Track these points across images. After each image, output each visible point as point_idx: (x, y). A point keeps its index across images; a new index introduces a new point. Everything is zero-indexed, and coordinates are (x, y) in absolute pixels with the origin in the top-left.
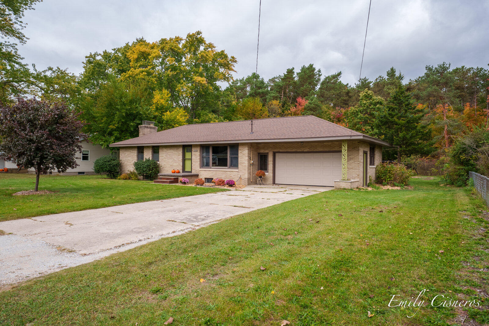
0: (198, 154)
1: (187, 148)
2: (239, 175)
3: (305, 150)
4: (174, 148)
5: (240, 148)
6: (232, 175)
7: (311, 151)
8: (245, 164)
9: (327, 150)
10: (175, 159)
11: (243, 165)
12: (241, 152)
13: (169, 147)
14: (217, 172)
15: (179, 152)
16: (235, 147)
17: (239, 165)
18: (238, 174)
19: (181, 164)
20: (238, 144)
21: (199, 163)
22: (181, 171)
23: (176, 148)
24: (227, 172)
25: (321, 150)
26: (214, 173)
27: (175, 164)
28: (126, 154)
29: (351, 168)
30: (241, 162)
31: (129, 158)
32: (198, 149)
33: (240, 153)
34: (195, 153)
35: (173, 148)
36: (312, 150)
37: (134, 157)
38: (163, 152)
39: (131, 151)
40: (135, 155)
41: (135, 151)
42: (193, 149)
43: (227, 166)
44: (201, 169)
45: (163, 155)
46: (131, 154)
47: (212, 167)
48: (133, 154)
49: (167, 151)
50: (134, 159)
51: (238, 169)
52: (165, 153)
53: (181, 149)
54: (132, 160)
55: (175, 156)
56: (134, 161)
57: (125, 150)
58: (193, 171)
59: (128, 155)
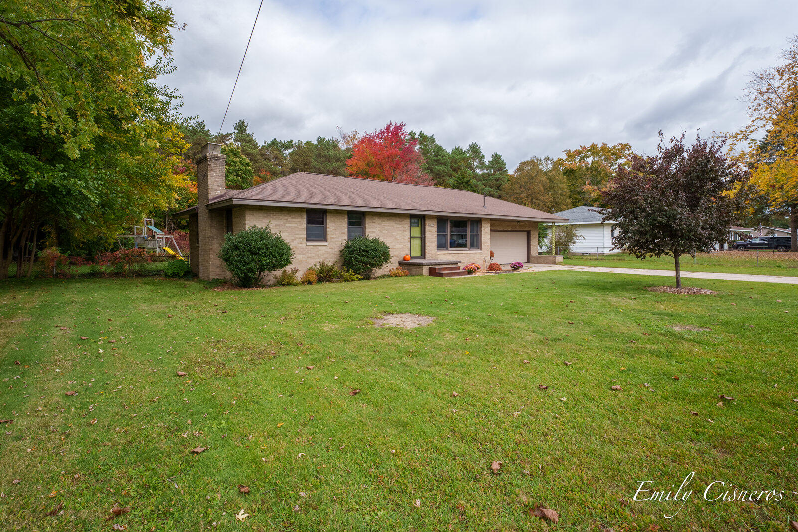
0: (435, 229)
1: (419, 220)
3: (509, 229)
4: (396, 219)
5: (482, 224)
6: (475, 258)
7: (512, 230)
8: (488, 245)
9: (522, 230)
10: (398, 237)
11: (485, 245)
14: (459, 255)
15: (405, 226)
16: (477, 222)
17: (483, 246)
18: (481, 256)
19: (408, 245)
20: (481, 219)
21: (436, 243)
24: (470, 255)
25: (519, 229)
26: (456, 256)
27: (398, 246)
29: (534, 246)
30: (484, 240)
32: (435, 223)
33: (484, 230)
34: (430, 228)
35: (392, 219)
37: (297, 233)
38: (373, 224)
39: (287, 220)
40: (300, 227)
41: (299, 220)
42: (428, 222)
43: (466, 247)
44: (439, 253)
45: (374, 230)
46: (287, 225)
47: (450, 249)
48: (296, 225)
49: (383, 224)
50: (297, 236)
51: (481, 250)
52: (379, 226)
53: (408, 221)
54: (293, 238)
55: (398, 232)
56: (298, 241)
57: (265, 215)
58: (427, 256)
59: (278, 227)
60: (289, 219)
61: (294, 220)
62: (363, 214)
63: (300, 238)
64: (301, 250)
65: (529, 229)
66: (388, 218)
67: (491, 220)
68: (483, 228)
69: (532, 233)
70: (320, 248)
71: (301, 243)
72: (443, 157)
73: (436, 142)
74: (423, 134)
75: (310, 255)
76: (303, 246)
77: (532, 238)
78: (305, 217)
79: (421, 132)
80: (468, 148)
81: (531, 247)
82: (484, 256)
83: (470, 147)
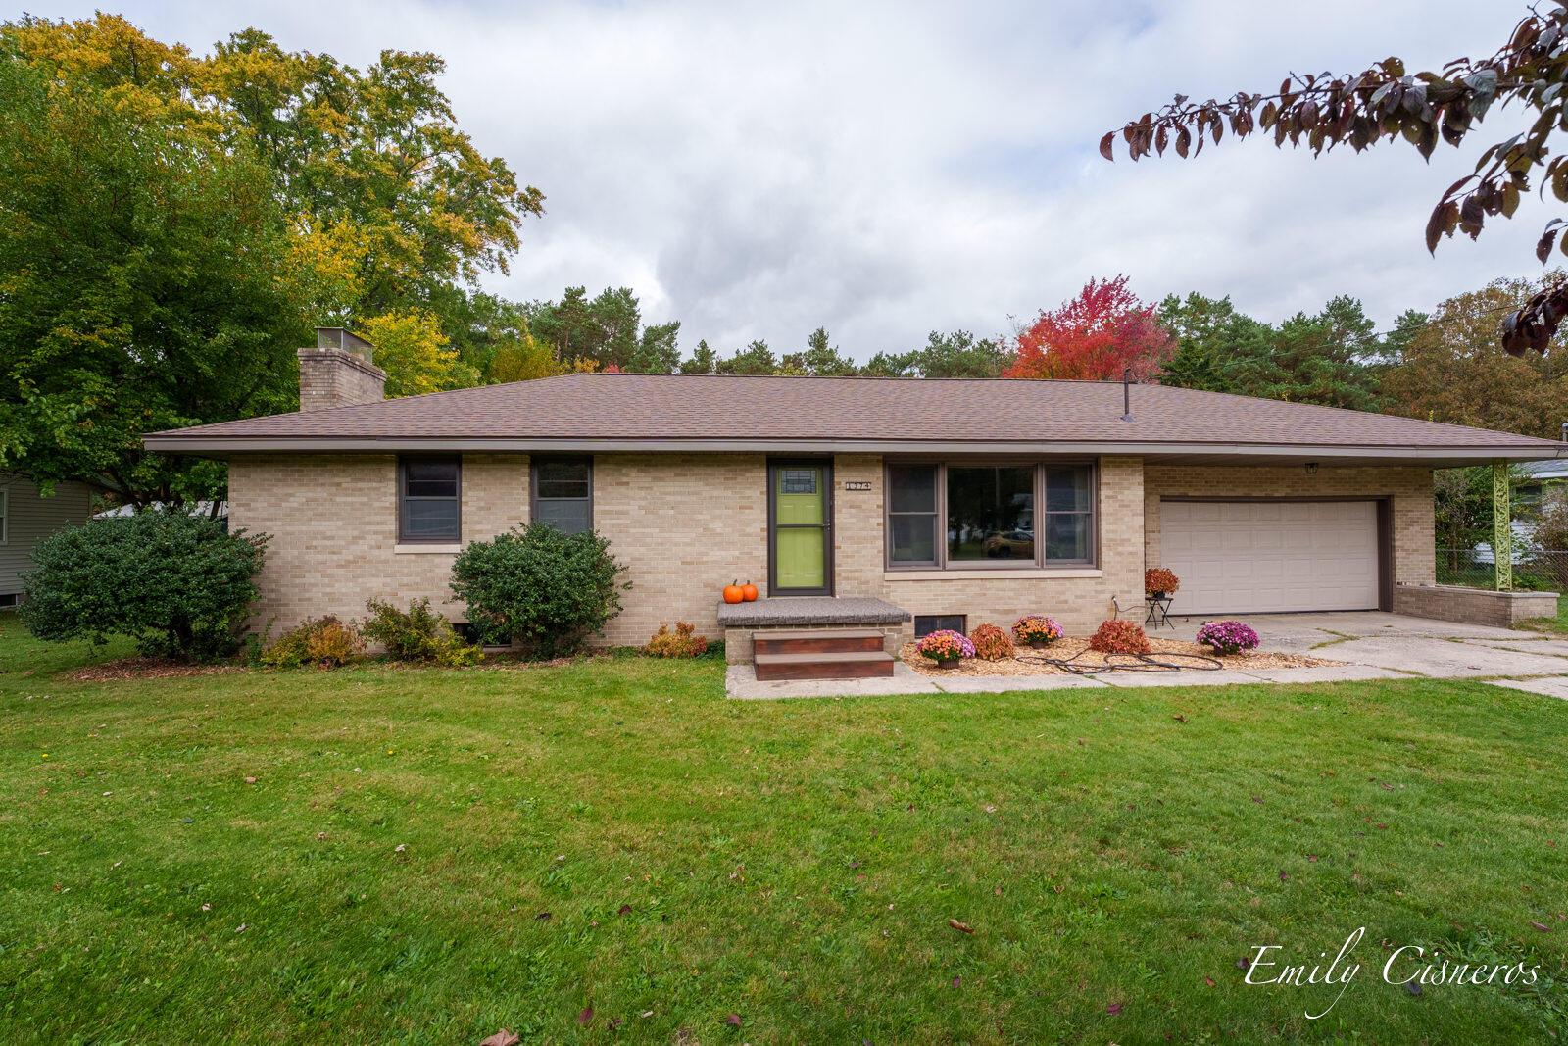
0: (874, 500)
2: (1102, 592)
3: (1277, 491)
4: (709, 470)
5: (1107, 476)
6: (1066, 596)
7: (1296, 494)
8: (1133, 545)
9: (1346, 493)
10: (718, 527)
11: (1120, 549)
12: (1111, 493)
13: (670, 465)
14: (988, 585)
15: (748, 493)
16: (1083, 470)
17: (1106, 555)
18: (1099, 588)
19: (762, 552)
20: (1098, 458)
21: (882, 543)
22: (762, 588)
23: (722, 470)
24: (1043, 584)
25: (1329, 492)
26: (974, 589)
27: (716, 554)
28: (294, 502)
29: (1414, 550)
30: (1112, 536)
31: (329, 526)
32: (877, 479)
33: (1108, 497)
34: (854, 496)
35: (696, 470)
36: (1301, 493)
37: (367, 519)
38: (623, 489)
39: (339, 485)
40: (377, 504)
41: (375, 485)
42: (842, 478)
43: (1031, 556)
44: (891, 576)
45: (626, 508)
46: (338, 499)
47: (951, 564)
48: (365, 499)
49: (659, 487)
50: (368, 528)
51: (1098, 567)
52: (643, 493)
53: (759, 477)
54: (356, 533)
55: (718, 512)
56: (372, 540)
57: (280, 475)
58: (841, 586)
59: (313, 505)
60: (346, 482)
61: (360, 485)
62: (588, 460)
63: (376, 533)
64: (381, 566)
65: (1386, 491)
66: (678, 470)
67: (1148, 462)
68: (1104, 493)
69: (1398, 505)
70: (437, 560)
71: (380, 547)
72: (1248, 339)
73: (1234, 311)
74: (1198, 297)
75: (405, 580)
76: (385, 554)
77: (1399, 522)
78: (392, 475)
79: (1192, 295)
80: (1325, 310)
81: (1399, 554)
82: (1112, 587)
83: (1331, 309)
